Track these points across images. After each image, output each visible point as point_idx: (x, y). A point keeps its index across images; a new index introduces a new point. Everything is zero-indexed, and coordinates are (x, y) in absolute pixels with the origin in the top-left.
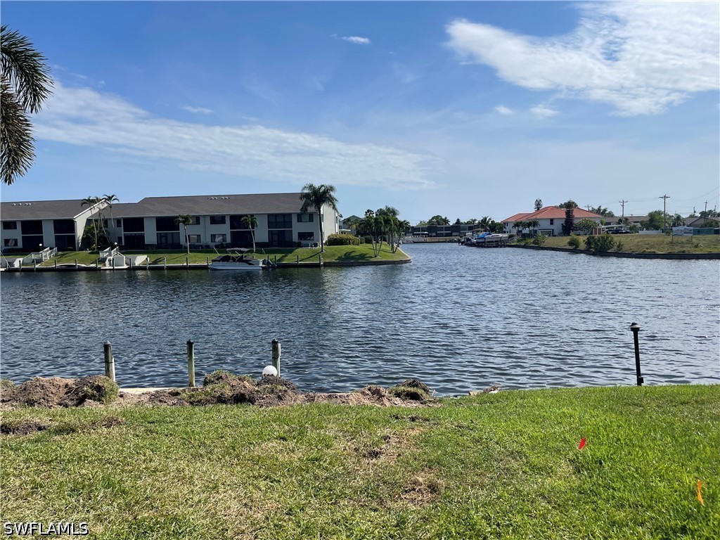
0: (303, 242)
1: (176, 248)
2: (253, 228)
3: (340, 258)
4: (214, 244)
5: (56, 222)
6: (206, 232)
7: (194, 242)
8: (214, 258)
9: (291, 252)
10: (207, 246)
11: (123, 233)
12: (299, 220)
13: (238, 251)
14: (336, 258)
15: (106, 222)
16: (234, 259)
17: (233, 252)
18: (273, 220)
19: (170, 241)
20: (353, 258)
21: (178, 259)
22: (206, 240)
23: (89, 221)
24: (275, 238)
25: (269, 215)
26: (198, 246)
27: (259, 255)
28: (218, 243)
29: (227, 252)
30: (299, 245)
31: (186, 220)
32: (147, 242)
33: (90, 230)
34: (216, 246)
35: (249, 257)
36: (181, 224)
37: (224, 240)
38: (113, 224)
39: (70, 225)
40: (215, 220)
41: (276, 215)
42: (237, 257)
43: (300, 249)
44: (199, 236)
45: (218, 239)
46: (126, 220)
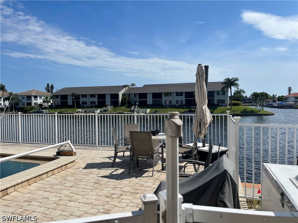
0: (220, 104)
1: (161, 106)
3: (241, 112)
5: (111, 95)
6: (174, 99)
9: (216, 109)
10: (175, 106)
11: (138, 99)
12: (218, 94)
14: (240, 112)
15: (129, 95)
19: (158, 103)
20: (248, 112)
21: (164, 111)
22: (174, 103)
23: (123, 94)
26: (170, 106)
28: (179, 104)
30: (218, 106)
31: (167, 94)
33: (124, 98)
34: (179, 106)
36: (163, 96)
37: (182, 103)
39: (117, 96)
40: (178, 94)
43: (219, 107)
44: (170, 102)
45: (180, 103)
46: (139, 94)
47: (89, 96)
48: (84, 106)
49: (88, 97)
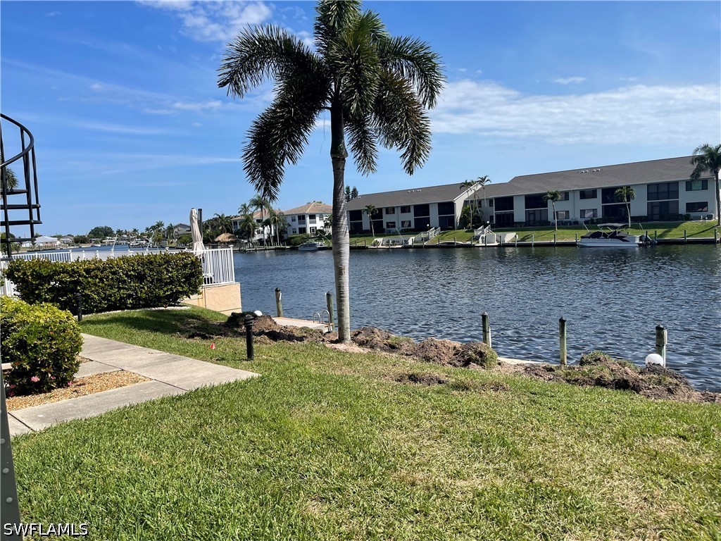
0: (693, 214)
1: (545, 225)
2: (629, 200)
4: (583, 220)
5: (440, 205)
6: (575, 207)
7: (562, 218)
8: (583, 235)
9: (676, 226)
10: (576, 223)
11: (494, 212)
12: (689, 188)
13: (610, 227)
15: (480, 202)
16: (605, 236)
17: (605, 228)
18: (654, 190)
19: (538, 218)
21: (546, 236)
22: (575, 216)
23: (466, 202)
24: (656, 211)
25: (649, 185)
26: (566, 223)
27: (635, 230)
28: (587, 219)
29: (598, 228)
30: (688, 218)
31: (554, 196)
32: (516, 220)
33: (466, 210)
34: (586, 222)
35: (623, 232)
36: (549, 201)
37: (595, 215)
38: (485, 204)
39: (451, 206)
40: (584, 195)
41: (658, 185)
42: (609, 233)
43: (688, 223)
44: (567, 212)
45: (588, 215)
46: (497, 199)
47: (400, 209)
48: (390, 231)
49: (398, 211)
